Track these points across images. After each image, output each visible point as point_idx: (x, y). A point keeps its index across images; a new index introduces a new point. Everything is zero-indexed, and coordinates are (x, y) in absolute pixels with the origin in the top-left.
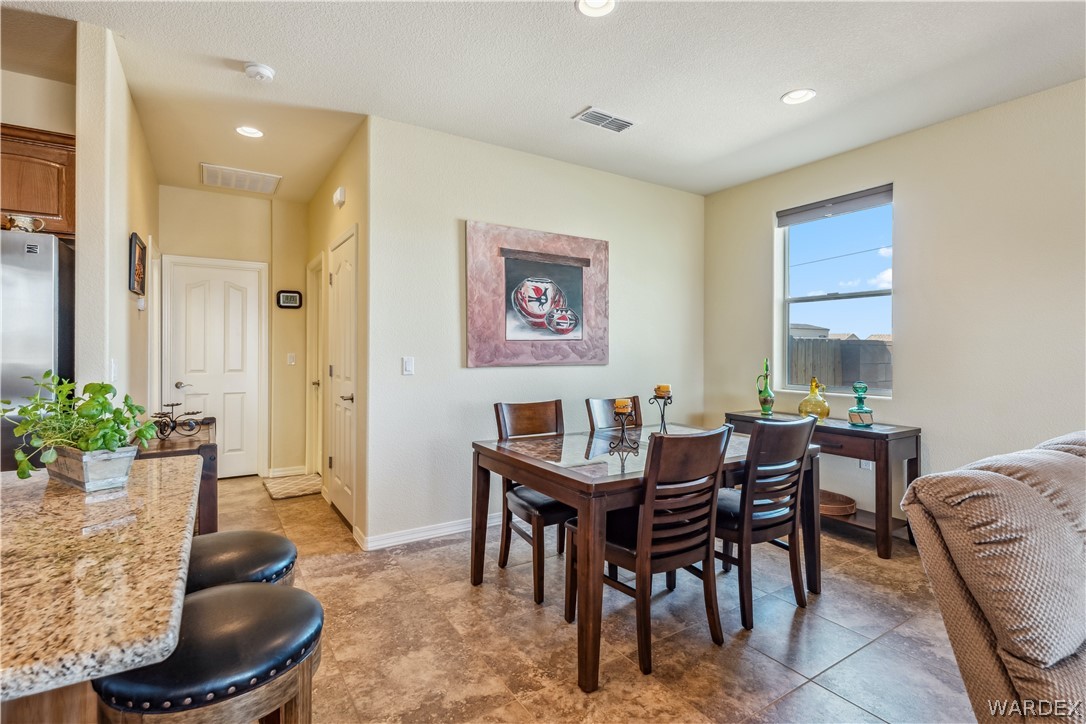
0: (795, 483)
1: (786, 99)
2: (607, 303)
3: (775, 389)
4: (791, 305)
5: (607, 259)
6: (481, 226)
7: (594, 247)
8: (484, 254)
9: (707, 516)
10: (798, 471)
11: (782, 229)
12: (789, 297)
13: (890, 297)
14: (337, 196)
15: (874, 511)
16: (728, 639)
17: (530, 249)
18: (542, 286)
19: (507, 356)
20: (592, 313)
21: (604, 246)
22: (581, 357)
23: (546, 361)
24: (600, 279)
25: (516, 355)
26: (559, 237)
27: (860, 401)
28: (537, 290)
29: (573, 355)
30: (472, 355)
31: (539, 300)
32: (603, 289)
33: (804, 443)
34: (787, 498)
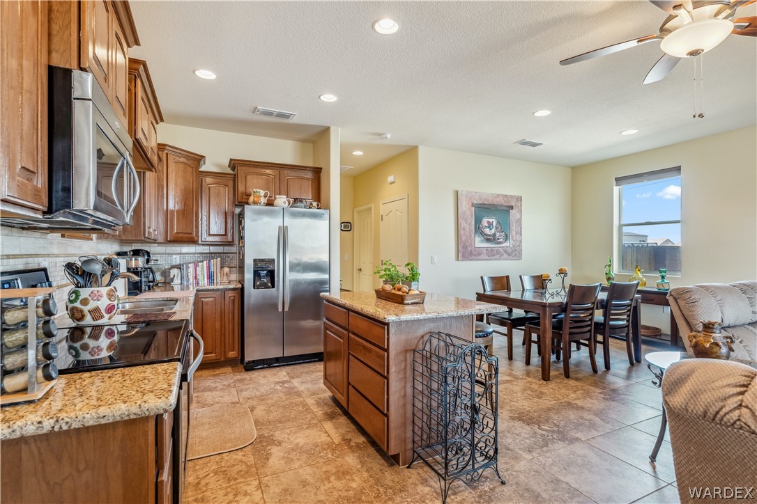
0: (629, 311)
1: (623, 133)
2: (521, 228)
3: (614, 272)
4: (624, 227)
5: (521, 205)
6: (464, 193)
7: (515, 200)
8: (466, 207)
9: (590, 325)
10: (630, 305)
11: (618, 187)
12: (623, 223)
13: (680, 224)
14: (391, 179)
15: (670, 333)
16: (599, 373)
17: (486, 203)
18: (491, 220)
19: (475, 255)
20: (514, 233)
21: (519, 199)
22: (509, 255)
23: (493, 258)
24: (518, 216)
25: (479, 254)
26: (498, 196)
27: (663, 277)
28: (488, 222)
29: (505, 255)
30: (460, 255)
31: (489, 227)
32: (519, 221)
33: (633, 294)
34: (625, 317)
